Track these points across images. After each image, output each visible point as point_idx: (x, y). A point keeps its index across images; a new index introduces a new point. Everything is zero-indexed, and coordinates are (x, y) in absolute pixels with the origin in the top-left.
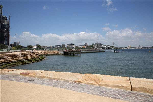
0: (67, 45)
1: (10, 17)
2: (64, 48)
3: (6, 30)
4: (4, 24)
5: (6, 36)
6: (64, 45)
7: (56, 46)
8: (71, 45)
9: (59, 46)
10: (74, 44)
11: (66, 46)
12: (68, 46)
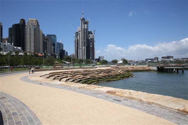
0: (162, 58)
1: (95, 30)
2: (158, 62)
3: (91, 45)
4: (89, 38)
5: (91, 50)
6: (157, 58)
7: (146, 60)
8: (168, 57)
9: (150, 59)
10: (172, 57)
11: (160, 59)
12: (163, 59)
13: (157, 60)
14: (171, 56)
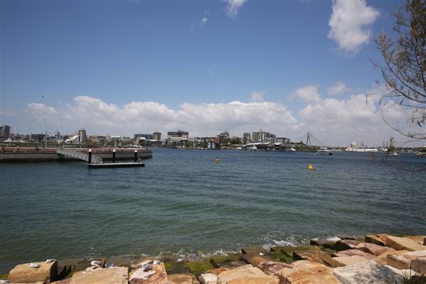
0: (169, 134)
2: (159, 143)
6: (159, 135)
7: (136, 136)
8: (180, 134)
9: (146, 136)
10: (187, 134)
12: (170, 136)
13: (159, 138)
14: (185, 131)
